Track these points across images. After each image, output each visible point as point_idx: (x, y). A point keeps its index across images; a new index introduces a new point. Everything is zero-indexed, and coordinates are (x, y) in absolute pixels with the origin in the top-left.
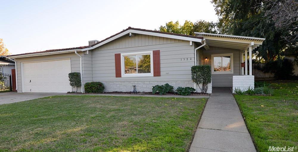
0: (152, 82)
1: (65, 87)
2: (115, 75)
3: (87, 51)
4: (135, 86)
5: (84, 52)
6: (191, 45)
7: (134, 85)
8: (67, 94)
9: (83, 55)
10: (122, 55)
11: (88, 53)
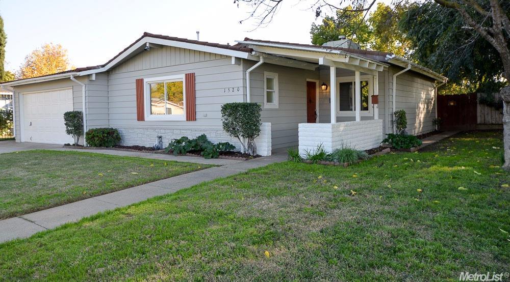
0: (184, 131)
1: (61, 136)
2: (136, 117)
3: (92, 74)
4: (160, 137)
5: (89, 76)
6: (234, 63)
7: (160, 135)
8: (63, 147)
9: (86, 81)
10: (145, 80)
11: (94, 78)
